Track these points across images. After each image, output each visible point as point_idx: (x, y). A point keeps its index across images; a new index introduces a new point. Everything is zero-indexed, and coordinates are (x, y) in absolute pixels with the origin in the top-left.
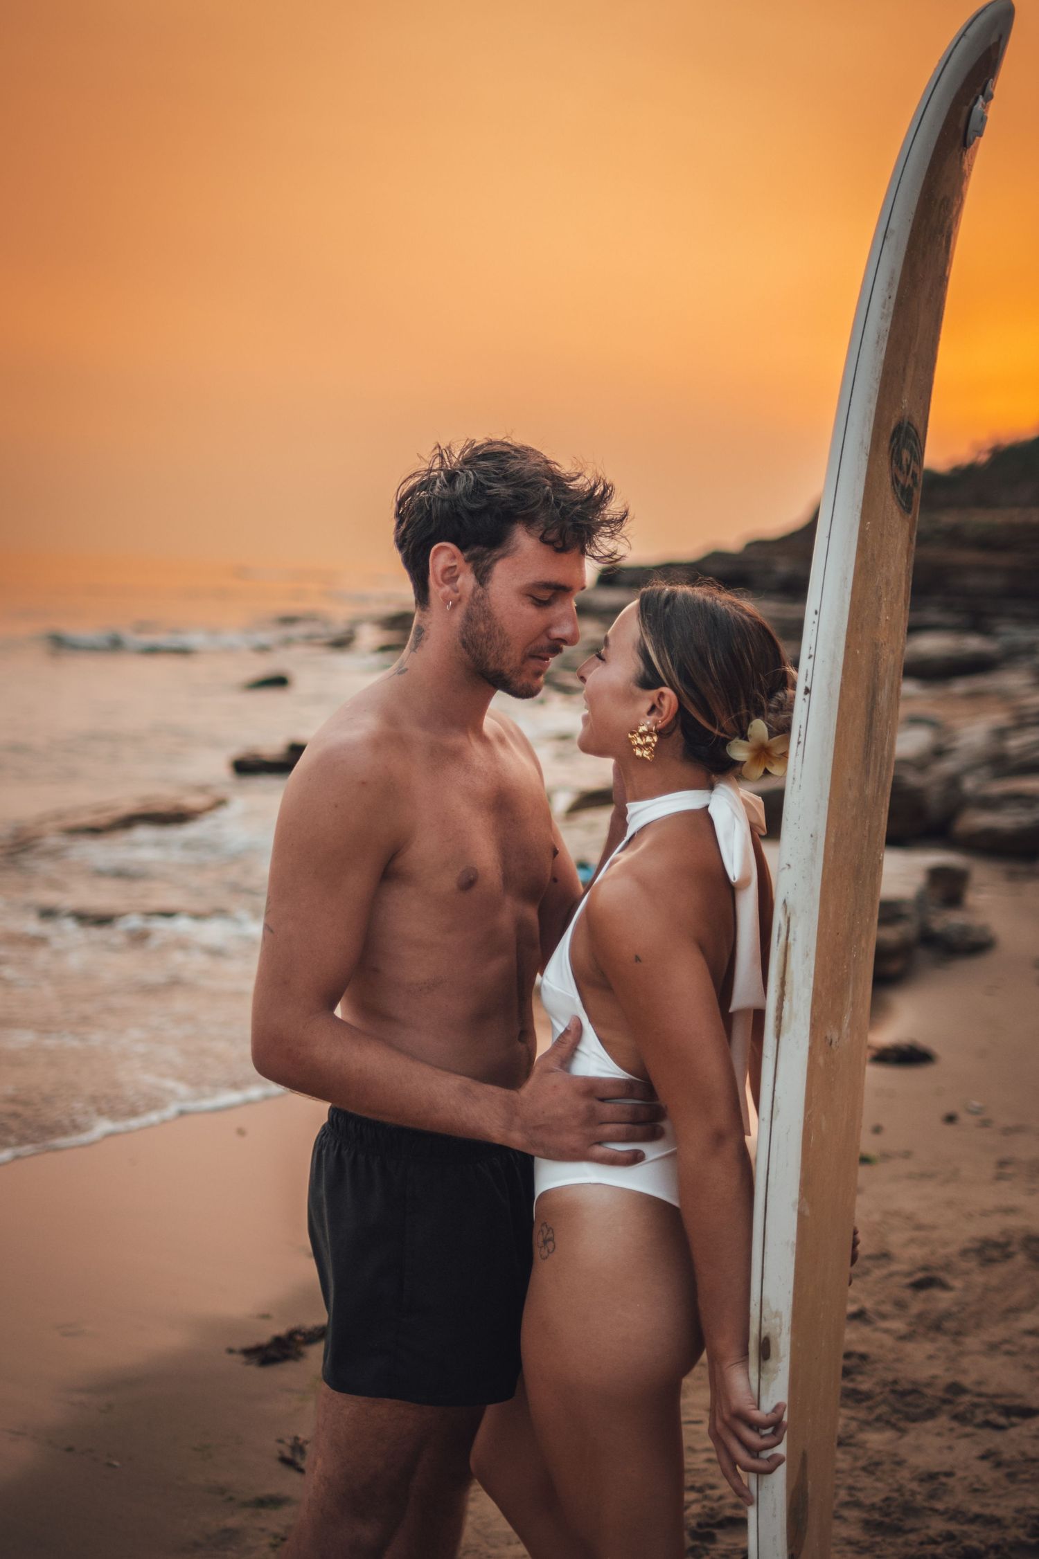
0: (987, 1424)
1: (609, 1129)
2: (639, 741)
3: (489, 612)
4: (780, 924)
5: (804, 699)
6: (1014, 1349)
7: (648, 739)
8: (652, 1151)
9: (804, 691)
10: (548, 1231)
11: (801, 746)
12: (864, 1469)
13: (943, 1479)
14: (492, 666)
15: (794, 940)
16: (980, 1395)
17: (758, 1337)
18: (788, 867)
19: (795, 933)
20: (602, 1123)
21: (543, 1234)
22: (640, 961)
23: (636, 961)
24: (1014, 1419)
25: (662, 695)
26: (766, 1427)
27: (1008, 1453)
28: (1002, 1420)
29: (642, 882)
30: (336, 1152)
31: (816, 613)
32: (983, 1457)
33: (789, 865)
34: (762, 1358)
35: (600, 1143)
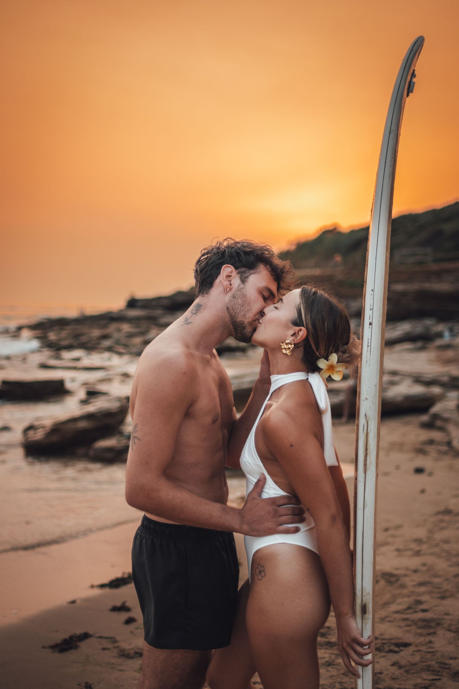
0: (391, 651)
1: (284, 518)
2: (285, 346)
3: (245, 295)
4: (364, 424)
5: (369, 327)
6: (392, 619)
7: (290, 346)
8: (303, 527)
9: (369, 324)
10: (261, 567)
11: (369, 347)
12: (344, 674)
13: (379, 675)
14: (239, 319)
15: (370, 430)
16: (383, 639)
17: (361, 604)
18: (366, 399)
19: (370, 427)
20: (280, 516)
21: (259, 569)
22: (293, 446)
23: (291, 447)
24: (402, 648)
25: (300, 330)
26: (366, 645)
27: (403, 663)
28: (396, 649)
29: (288, 412)
30: (150, 541)
31: (372, 290)
32: (393, 665)
33: (367, 399)
34: (363, 614)
35: (280, 525)
